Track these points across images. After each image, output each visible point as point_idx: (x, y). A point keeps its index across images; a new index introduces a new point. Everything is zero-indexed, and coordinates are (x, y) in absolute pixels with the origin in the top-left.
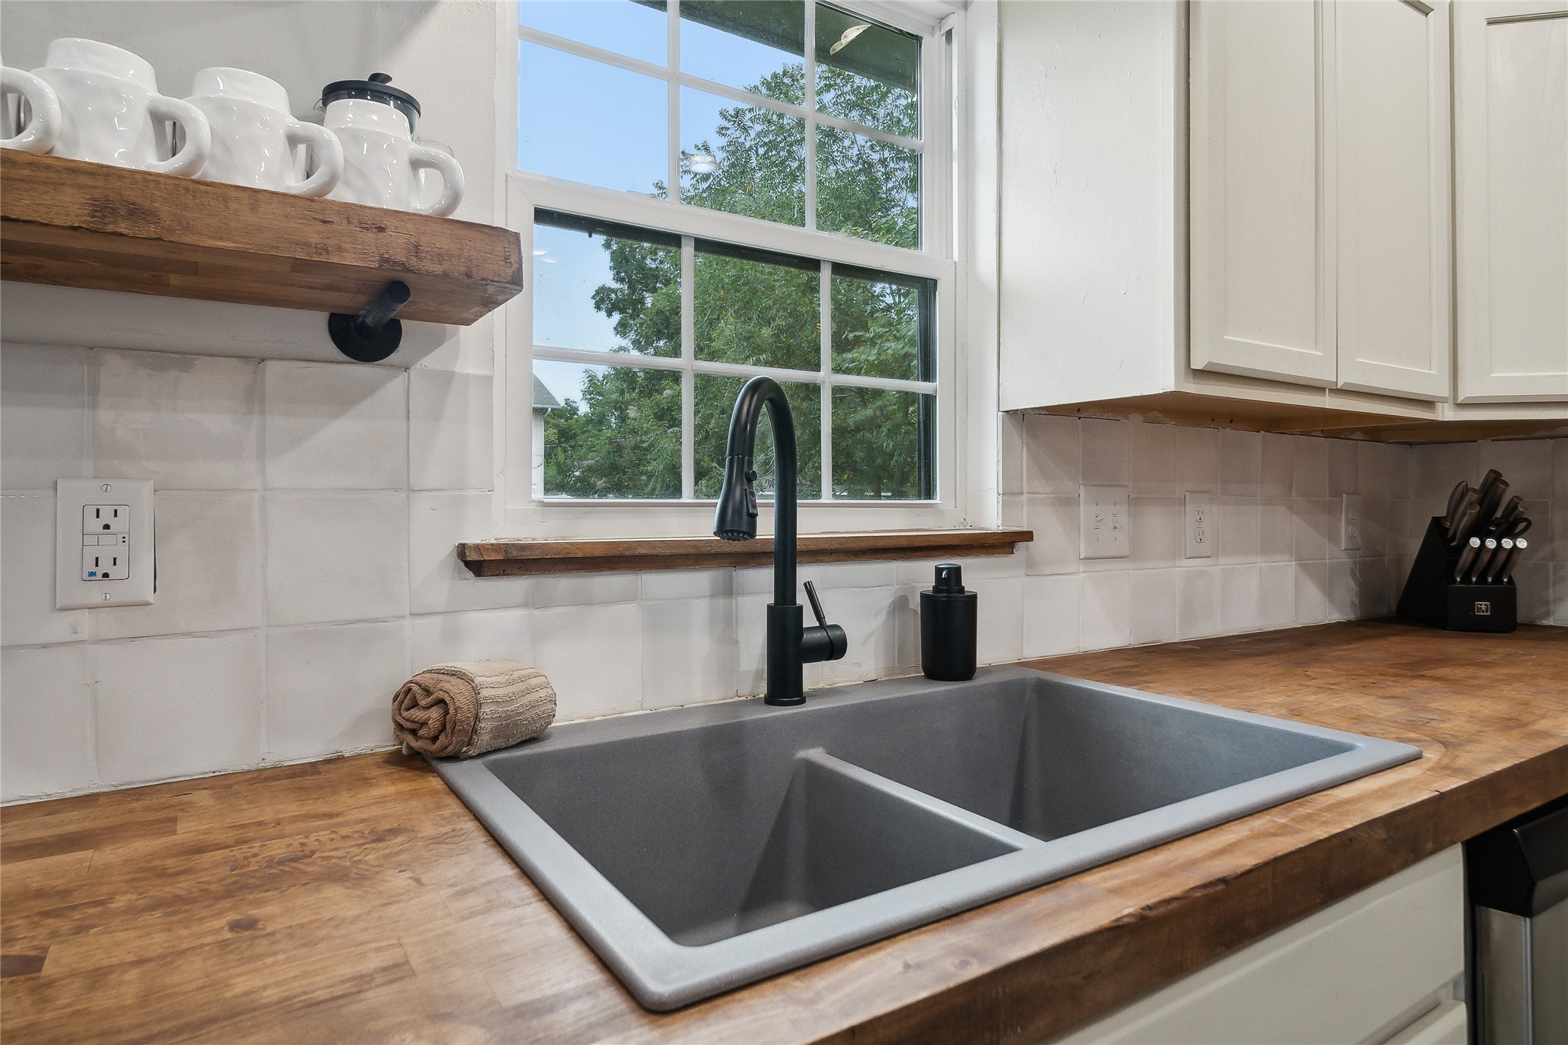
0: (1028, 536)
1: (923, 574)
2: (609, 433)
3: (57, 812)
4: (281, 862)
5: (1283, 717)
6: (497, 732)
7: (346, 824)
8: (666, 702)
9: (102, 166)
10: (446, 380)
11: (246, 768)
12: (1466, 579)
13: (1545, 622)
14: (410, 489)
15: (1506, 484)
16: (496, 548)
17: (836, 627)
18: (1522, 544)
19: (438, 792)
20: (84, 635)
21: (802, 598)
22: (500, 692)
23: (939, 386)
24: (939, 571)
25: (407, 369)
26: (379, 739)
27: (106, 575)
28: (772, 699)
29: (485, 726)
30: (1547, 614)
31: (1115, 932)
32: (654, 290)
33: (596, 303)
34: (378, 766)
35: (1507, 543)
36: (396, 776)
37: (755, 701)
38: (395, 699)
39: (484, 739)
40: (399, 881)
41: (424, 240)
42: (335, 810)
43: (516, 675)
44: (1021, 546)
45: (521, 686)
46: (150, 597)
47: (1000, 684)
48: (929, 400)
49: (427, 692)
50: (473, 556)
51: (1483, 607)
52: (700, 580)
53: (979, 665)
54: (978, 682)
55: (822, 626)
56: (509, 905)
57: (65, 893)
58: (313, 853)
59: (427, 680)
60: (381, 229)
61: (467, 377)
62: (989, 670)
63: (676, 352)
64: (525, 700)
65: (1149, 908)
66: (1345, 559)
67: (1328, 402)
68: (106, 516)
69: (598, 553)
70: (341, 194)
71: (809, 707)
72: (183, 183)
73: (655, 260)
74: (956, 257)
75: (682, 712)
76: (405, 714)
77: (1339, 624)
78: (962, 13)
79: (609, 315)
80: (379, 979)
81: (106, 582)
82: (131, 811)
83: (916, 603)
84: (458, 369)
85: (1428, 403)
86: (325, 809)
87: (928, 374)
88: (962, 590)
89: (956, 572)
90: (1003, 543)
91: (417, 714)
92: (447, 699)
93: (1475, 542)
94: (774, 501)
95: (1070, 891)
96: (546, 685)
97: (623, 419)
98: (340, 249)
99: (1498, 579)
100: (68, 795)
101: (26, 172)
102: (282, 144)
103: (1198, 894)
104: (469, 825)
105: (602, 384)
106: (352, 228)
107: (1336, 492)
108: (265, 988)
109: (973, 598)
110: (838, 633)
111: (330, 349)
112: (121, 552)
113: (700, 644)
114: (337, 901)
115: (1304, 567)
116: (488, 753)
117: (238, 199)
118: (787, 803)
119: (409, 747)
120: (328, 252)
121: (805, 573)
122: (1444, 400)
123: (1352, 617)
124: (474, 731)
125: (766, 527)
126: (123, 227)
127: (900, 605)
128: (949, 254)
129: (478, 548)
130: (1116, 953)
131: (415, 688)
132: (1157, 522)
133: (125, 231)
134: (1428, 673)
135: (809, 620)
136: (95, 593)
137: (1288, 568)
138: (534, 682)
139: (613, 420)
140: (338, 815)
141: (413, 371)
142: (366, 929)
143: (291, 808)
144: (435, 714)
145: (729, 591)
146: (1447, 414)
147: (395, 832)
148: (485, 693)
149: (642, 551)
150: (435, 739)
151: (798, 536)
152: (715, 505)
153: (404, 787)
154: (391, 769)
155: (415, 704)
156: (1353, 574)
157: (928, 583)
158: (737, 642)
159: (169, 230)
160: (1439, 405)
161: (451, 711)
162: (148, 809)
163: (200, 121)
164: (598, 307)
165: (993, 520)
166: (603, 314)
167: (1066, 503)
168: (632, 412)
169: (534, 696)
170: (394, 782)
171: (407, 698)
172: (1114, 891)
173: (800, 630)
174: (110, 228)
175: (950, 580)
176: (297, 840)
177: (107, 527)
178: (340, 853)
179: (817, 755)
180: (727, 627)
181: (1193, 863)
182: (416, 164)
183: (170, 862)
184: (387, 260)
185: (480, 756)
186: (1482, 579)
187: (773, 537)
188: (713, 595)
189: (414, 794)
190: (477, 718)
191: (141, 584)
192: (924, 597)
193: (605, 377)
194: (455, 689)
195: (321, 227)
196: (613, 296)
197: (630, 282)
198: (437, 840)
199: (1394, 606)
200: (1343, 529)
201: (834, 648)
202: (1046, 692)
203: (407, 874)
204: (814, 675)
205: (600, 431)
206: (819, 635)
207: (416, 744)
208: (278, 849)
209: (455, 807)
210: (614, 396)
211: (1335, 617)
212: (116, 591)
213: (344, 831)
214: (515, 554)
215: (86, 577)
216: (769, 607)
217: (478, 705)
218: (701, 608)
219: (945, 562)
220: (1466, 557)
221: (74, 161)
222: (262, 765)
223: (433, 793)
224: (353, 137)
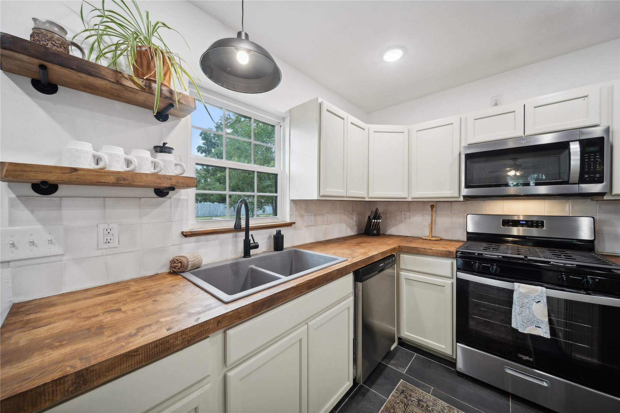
0: (294, 223)
1: (274, 231)
2: (202, 185)
3: (101, 288)
4: (156, 292)
5: (332, 255)
6: (192, 267)
7: (165, 285)
8: (224, 258)
9: (118, 171)
10: (179, 200)
11: (138, 277)
12: (373, 227)
13: (386, 234)
14: (171, 222)
15: (378, 210)
16: (189, 232)
17: (257, 243)
18: (380, 221)
19: (181, 278)
20: (104, 254)
21: (250, 238)
22: (192, 259)
23: (279, 194)
24: (277, 231)
25: (171, 198)
26: (166, 270)
27: (109, 242)
28: (244, 257)
29: (190, 266)
30: (386, 232)
31: (293, 288)
32: (214, 148)
33: (198, 150)
34: (167, 275)
35: (378, 221)
36: (171, 276)
37: (241, 257)
38: (170, 262)
39: (189, 268)
40: (180, 292)
41: (179, 181)
42: (162, 283)
43: (195, 256)
44: (293, 225)
45: (196, 258)
46: (118, 246)
47: (288, 251)
48: (276, 197)
49: (178, 260)
50: (185, 234)
51: (375, 232)
52: (230, 235)
53: (284, 248)
54: (284, 251)
55: (254, 243)
56: (200, 294)
57: (116, 300)
58: (161, 290)
59: (177, 258)
60: (171, 179)
61: (183, 199)
62: (286, 248)
63: (225, 190)
64: (197, 261)
65: (298, 284)
66: (355, 223)
67: (345, 199)
68: (109, 231)
69: (210, 232)
70: (162, 173)
71: (252, 258)
72: (133, 174)
73: (214, 140)
74: (282, 170)
75: (227, 260)
76: (173, 265)
77: (354, 235)
78: (283, 122)
79: (202, 153)
80: (182, 305)
81: (109, 243)
82: (118, 287)
83: (273, 237)
84: (181, 198)
85: (364, 198)
86: (159, 283)
87: (276, 192)
88: (281, 234)
89: (280, 231)
90: (290, 225)
91: (175, 264)
92: (182, 261)
93: (373, 221)
94: (245, 218)
95: (288, 283)
96: (201, 257)
97: (206, 181)
98: (163, 183)
99: (377, 227)
100: (101, 285)
101: (104, 174)
102: (150, 163)
103: (306, 282)
104: (189, 283)
105: (200, 172)
106: (165, 179)
107: (353, 211)
108: (164, 308)
109: (283, 236)
110: (257, 244)
111: (155, 195)
112: (112, 238)
113: (230, 247)
114: (169, 296)
115: (347, 225)
116: (190, 271)
117: (144, 175)
118: (247, 275)
119: (173, 270)
120: (161, 184)
121: (251, 233)
122: (366, 197)
123: (356, 234)
124: (187, 267)
125: (243, 224)
126: (122, 182)
127: (270, 237)
128: (280, 169)
129: (186, 232)
130: (293, 291)
131: (175, 260)
132: (319, 218)
133: (123, 183)
134: (360, 245)
135: (252, 242)
136: (106, 246)
137: (344, 226)
138: (198, 257)
139: (203, 181)
140: (163, 284)
141: (172, 199)
142: (177, 299)
143: (153, 283)
144: (179, 264)
145: (236, 237)
146: (367, 199)
147: (176, 285)
148: (189, 260)
149: (219, 231)
150: (179, 269)
151: (250, 226)
152: (235, 220)
153: (174, 278)
154: (170, 275)
155: (175, 263)
156: (356, 226)
157: (275, 233)
158: (238, 246)
159: (131, 182)
160: (366, 198)
161: (183, 263)
162: (122, 286)
163: (135, 161)
164: (198, 151)
165: (288, 220)
166: (200, 153)
167: (302, 216)
168: (209, 180)
169: (199, 260)
170: (171, 277)
171: (173, 262)
172: (293, 283)
173: (250, 244)
174: (120, 183)
175: (279, 232)
176: (157, 288)
177: (109, 233)
178: (167, 289)
179: (253, 266)
180: (236, 244)
181: (306, 278)
182: (176, 165)
183: (134, 294)
184: (172, 185)
185: (188, 271)
186: (375, 227)
187: (245, 226)
188: (233, 238)
189: (176, 279)
190: (188, 264)
191: (116, 244)
192: (274, 236)
193: (200, 169)
194: (183, 260)
195: (159, 180)
196: (203, 148)
197: (207, 145)
198: (184, 286)
199: (364, 231)
200: (355, 218)
201: (256, 247)
202: (296, 252)
203: (181, 291)
204: (252, 252)
205: (199, 184)
206: (254, 244)
207: (175, 270)
208: (154, 290)
209: (186, 281)
210: (203, 175)
211: (353, 234)
212: (111, 245)
213: (166, 286)
214: (193, 233)
215: (105, 243)
216: (244, 240)
217: (188, 262)
218: (230, 240)
219: (278, 229)
220: (372, 223)
221: (113, 171)
222: (142, 276)
223: (180, 279)
224: (164, 161)
